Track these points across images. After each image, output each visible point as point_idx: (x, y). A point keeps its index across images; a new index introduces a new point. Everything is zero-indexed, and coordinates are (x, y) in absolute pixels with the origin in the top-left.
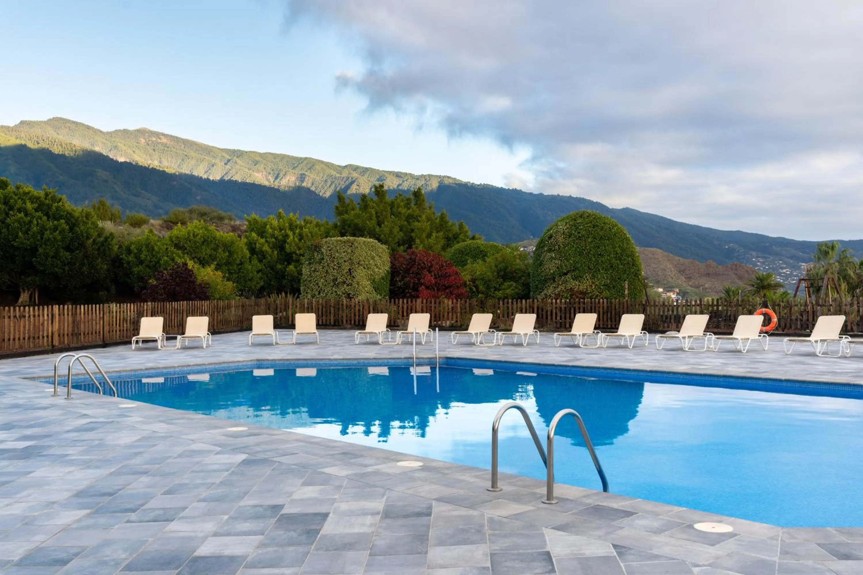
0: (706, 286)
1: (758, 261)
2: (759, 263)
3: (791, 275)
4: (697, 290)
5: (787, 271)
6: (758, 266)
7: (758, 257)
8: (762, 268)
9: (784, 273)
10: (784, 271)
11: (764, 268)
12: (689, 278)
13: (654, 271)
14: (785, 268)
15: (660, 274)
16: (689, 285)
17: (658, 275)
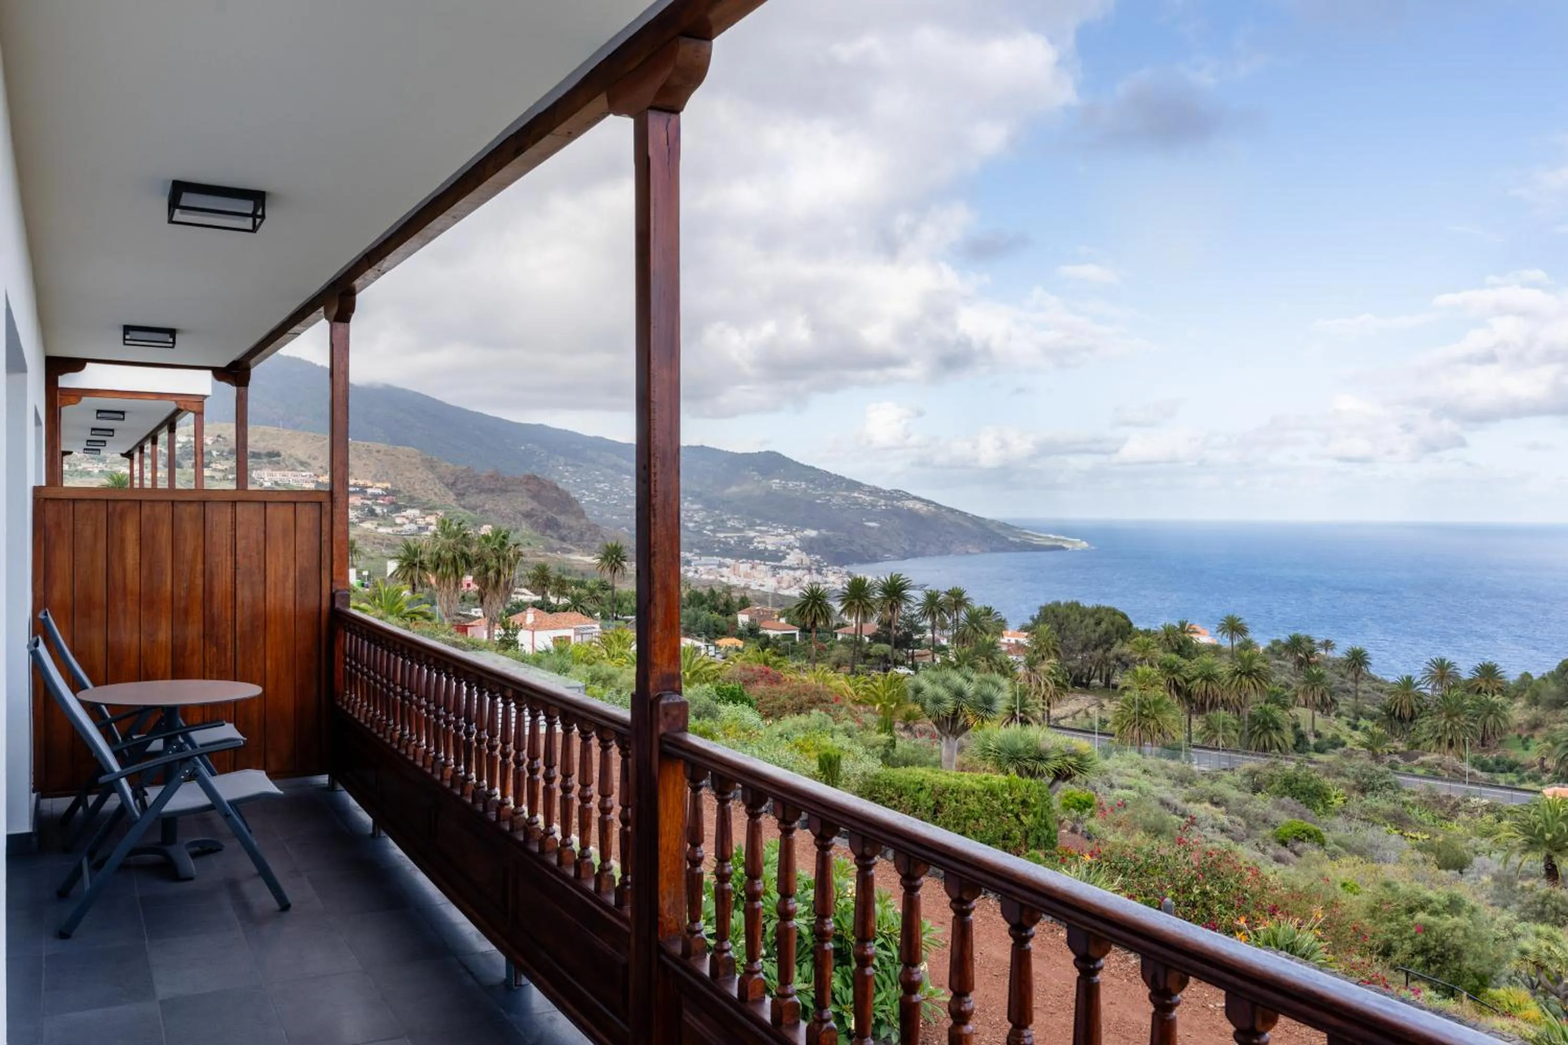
0: (487, 507)
1: (567, 471)
2: (567, 474)
3: (611, 491)
4: (472, 515)
5: (605, 486)
6: (565, 477)
7: (566, 465)
8: (571, 481)
9: (601, 489)
10: (602, 485)
11: (575, 481)
12: (460, 495)
13: (409, 482)
14: (603, 482)
15: (417, 487)
16: (460, 505)
17: (415, 490)
